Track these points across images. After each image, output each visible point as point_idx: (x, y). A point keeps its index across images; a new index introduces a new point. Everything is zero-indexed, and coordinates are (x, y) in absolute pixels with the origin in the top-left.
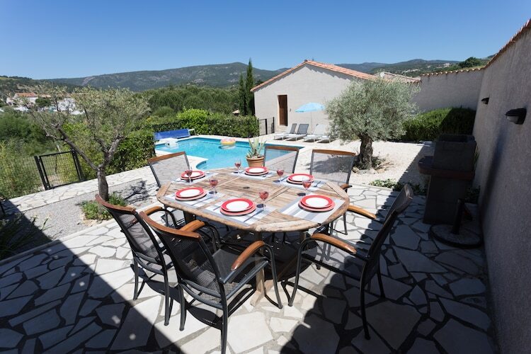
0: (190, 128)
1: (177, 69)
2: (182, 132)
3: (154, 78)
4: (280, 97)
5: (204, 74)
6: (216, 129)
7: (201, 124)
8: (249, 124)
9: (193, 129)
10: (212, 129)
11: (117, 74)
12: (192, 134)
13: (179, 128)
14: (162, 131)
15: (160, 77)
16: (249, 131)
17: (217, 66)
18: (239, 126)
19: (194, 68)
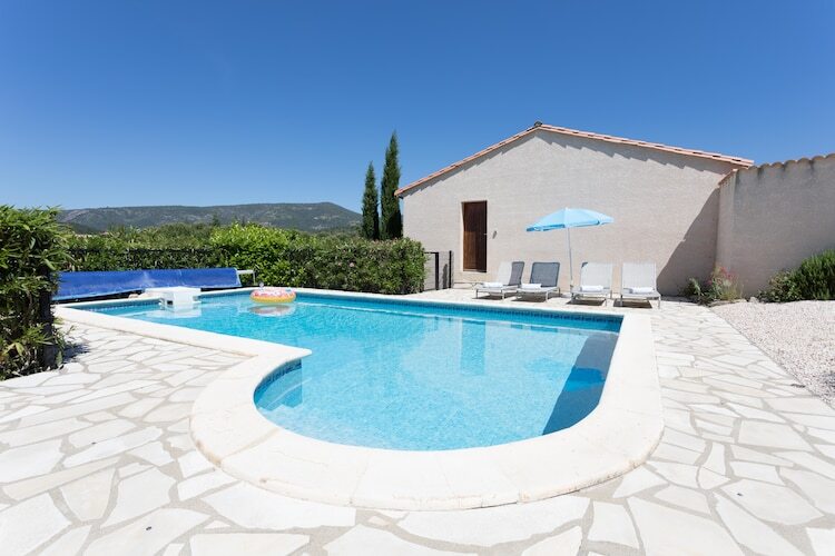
0: (242, 268)
1: (231, 207)
2: (218, 276)
3: (191, 217)
4: (467, 207)
5: (273, 217)
6: (309, 273)
7: (273, 259)
8: (403, 257)
9: (249, 271)
10: (301, 271)
11: (129, 208)
12: (247, 282)
13: (211, 265)
14: (160, 267)
15: (201, 216)
16: (403, 276)
17: (295, 205)
18: (376, 263)
19: (259, 207)
